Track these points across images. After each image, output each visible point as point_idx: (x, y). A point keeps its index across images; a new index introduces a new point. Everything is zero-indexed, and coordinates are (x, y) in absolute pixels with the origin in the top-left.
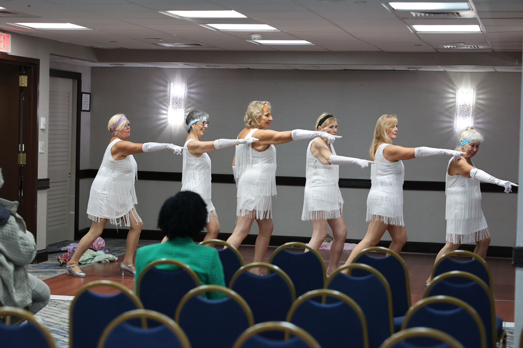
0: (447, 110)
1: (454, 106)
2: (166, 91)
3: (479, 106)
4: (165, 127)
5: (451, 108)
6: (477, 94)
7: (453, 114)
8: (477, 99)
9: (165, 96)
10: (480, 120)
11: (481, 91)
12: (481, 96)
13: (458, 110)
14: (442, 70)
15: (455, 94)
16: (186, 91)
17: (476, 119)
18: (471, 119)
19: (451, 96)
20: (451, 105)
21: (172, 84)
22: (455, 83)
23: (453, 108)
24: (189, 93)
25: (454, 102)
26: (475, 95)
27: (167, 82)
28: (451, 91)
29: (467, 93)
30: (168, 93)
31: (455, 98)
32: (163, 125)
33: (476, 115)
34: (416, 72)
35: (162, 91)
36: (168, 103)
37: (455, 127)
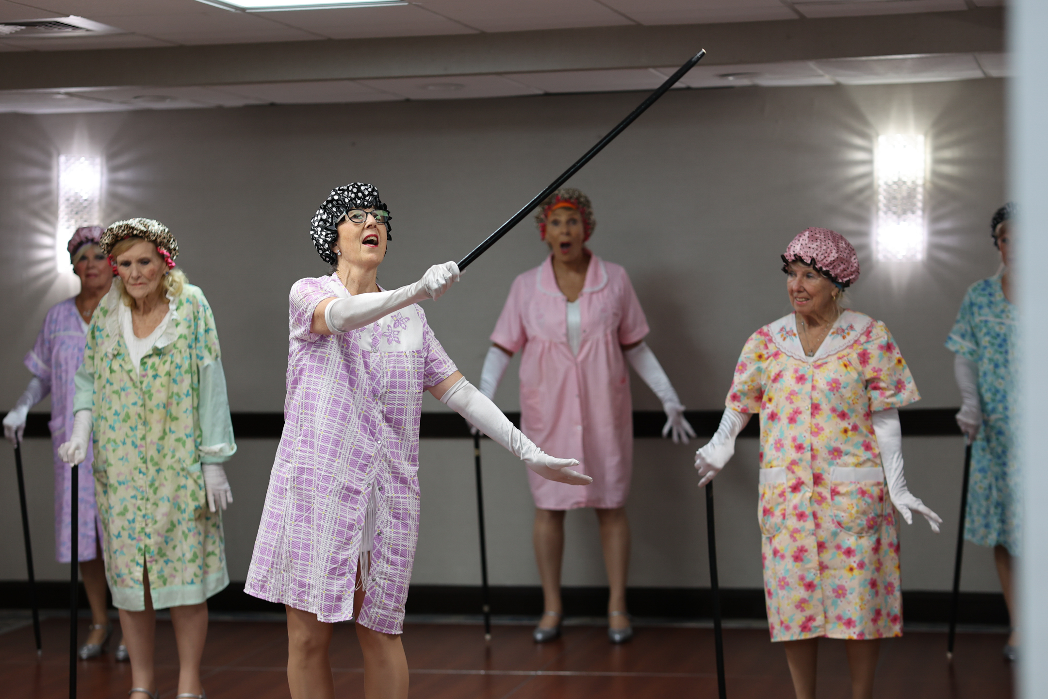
0: (850, 198)
1: (870, 186)
2: (46, 181)
3: (943, 183)
4: (49, 284)
5: (861, 191)
6: (937, 148)
7: (867, 209)
8: (937, 161)
9: (47, 194)
10: (946, 225)
11: (946, 139)
12: (948, 154)
13: (882, 198)
14: (826, 79)
15: (869, 151)
16: (105, 178)
17: (934, 219)
18: (920, 220)
19: (860, 156)
20: (859, 184)
21: (62, 159)
22: (871, 118)
23: (867, 193)
24: (113, 182)
25: (869, 174)
26: (929, 150)
27: (49, 155)
28: (858, 141)
29: (905, 146)
30: (53, 186)
31: (870, 162)
32: (44, 280)
33: (934, 209)
34: (755, 90)
35: (35, 181)
36: (55, 214)
37: (874, 246)
